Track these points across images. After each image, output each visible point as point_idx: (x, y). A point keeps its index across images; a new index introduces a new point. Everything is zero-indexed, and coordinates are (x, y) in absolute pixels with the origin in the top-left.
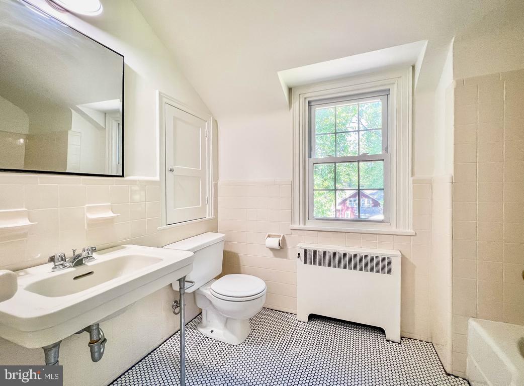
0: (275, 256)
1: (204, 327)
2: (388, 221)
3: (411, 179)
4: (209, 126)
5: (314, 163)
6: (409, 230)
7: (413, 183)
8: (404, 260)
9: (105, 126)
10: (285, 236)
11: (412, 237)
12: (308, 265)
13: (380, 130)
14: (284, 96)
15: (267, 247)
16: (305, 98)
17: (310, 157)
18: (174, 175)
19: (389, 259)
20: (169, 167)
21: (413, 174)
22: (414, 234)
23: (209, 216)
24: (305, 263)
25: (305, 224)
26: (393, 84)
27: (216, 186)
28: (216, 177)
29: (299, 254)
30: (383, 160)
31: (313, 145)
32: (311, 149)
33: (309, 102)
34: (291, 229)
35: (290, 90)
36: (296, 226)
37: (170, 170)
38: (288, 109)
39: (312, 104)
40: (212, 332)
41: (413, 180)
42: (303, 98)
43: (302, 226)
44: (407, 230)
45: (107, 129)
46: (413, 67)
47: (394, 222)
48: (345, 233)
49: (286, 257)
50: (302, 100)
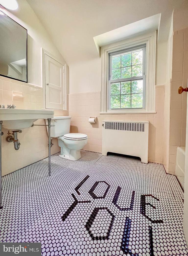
0: (93, 127)
1: (61, 155)
2: (144, 108)
3: (155, 86)
4: (65, 68)
5: (111, 83)
6: (154, 111)
7: (156, 88)
8: (150, 124)
9: (22, 72)
10: (97, 117)
11: (155, 114)
12: (107, 129)
13: (142, 65)
14: (97, 50)
15: (89, 122)
16: (107, 52)
17: (109, 80)
18: (49, 87)
19: (143, 125)
20: (47, 83)
21: (156, 85)
22: (156, 113)
23: (65, 109)
24: (106, 128)
25: (106, 112)
26: (148, 40)
27: (68, 96)
28: (68, 92)
29: (103, 124)
30: (142, 79)
31: (111, 74)
32: (110, 76)
33: (109, 54)
34: (100, 114)
35: (100, 48)
36: (102, 112)
37: (47, 85)
38: (99, 57)
39: (111, 54)
40: (64, 156)
41: (156, 87)
42: (106, 52)
43: (105, 112)
44: (153, 111)
45: (23, 74)
46: (157, 31)
47: (147, 108)
48: (124, 114)
49: (98, 127)
50: (106, 53)
